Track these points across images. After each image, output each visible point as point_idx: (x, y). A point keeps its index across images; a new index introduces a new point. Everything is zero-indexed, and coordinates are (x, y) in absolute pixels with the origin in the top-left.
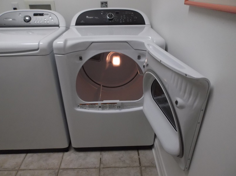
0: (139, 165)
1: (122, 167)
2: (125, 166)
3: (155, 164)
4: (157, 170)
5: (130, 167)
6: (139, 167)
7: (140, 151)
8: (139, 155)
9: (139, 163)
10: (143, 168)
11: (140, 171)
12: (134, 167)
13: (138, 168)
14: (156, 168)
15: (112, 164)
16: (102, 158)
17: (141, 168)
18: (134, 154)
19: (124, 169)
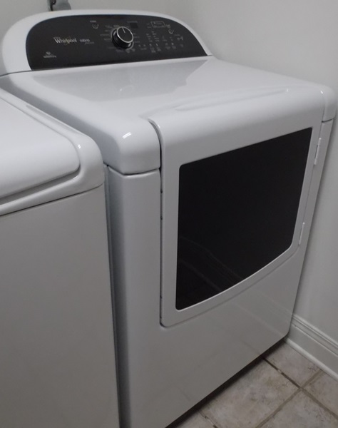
0: (297, 388)
1: (274, 415)
2: (277, 406)
3: (318, 367)
4: (329, 375)
5: (285, 403)
6: (299, 391)
7: (270, 358)
8: (277, 369)
9: (291, 383)
10: (308, 388)
11: (309, 398)
12: (292, 397)
13: (302, 394)
14: (325, 373)
15: (250, 423)
16: (216, 425)
17: (305, 391)
18: (265, 372)
19: (281, 414)
